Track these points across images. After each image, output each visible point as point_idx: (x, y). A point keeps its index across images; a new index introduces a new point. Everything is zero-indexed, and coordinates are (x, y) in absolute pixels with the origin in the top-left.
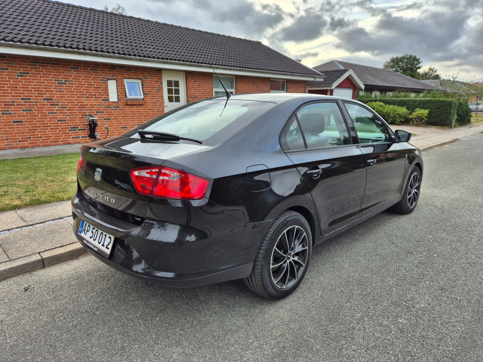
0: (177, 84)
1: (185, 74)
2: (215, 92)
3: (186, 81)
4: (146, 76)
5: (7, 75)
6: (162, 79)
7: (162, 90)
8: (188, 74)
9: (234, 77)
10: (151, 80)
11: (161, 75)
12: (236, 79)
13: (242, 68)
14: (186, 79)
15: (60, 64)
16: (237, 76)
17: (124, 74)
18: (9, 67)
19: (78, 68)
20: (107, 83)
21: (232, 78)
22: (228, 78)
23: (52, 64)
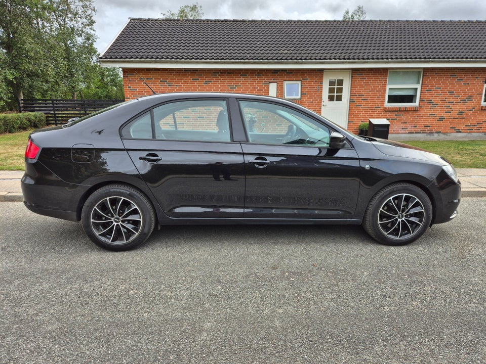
0: (340, 82)
1: (351, 72)
2: (389, 89)
3: (352, 79)
4: (306, 77)
5: (198, 84)
6: (323, 79)
7: (322, 90)
8: (354, 71)
9: (422, 71)
10: (311, 81)
11: (323, 75)
12: (424, 72)
13: (427, 59)
14: (352, 77)
15: (233, 73)
16: (425, 69)
17: (284, 77)
18: (199, 77)
19: (246, 75)
20: (269, 86)
21: (419, 71)
22: (413, 72)
23: (228, 73)
